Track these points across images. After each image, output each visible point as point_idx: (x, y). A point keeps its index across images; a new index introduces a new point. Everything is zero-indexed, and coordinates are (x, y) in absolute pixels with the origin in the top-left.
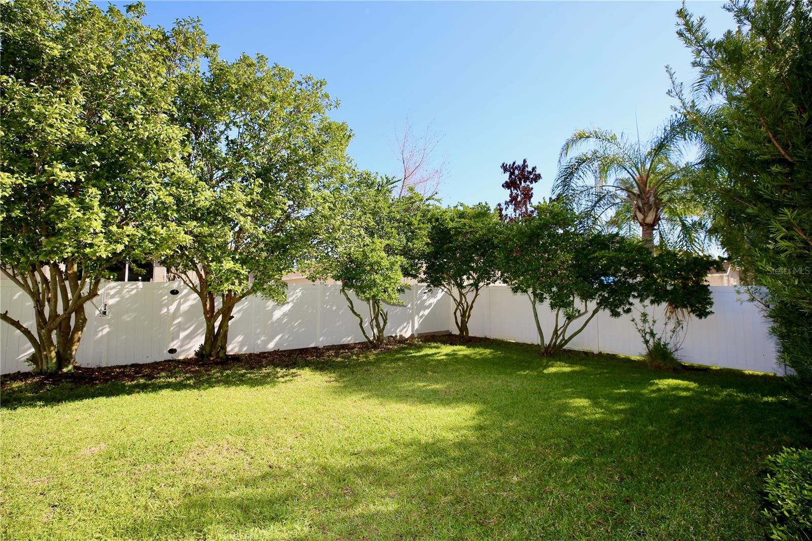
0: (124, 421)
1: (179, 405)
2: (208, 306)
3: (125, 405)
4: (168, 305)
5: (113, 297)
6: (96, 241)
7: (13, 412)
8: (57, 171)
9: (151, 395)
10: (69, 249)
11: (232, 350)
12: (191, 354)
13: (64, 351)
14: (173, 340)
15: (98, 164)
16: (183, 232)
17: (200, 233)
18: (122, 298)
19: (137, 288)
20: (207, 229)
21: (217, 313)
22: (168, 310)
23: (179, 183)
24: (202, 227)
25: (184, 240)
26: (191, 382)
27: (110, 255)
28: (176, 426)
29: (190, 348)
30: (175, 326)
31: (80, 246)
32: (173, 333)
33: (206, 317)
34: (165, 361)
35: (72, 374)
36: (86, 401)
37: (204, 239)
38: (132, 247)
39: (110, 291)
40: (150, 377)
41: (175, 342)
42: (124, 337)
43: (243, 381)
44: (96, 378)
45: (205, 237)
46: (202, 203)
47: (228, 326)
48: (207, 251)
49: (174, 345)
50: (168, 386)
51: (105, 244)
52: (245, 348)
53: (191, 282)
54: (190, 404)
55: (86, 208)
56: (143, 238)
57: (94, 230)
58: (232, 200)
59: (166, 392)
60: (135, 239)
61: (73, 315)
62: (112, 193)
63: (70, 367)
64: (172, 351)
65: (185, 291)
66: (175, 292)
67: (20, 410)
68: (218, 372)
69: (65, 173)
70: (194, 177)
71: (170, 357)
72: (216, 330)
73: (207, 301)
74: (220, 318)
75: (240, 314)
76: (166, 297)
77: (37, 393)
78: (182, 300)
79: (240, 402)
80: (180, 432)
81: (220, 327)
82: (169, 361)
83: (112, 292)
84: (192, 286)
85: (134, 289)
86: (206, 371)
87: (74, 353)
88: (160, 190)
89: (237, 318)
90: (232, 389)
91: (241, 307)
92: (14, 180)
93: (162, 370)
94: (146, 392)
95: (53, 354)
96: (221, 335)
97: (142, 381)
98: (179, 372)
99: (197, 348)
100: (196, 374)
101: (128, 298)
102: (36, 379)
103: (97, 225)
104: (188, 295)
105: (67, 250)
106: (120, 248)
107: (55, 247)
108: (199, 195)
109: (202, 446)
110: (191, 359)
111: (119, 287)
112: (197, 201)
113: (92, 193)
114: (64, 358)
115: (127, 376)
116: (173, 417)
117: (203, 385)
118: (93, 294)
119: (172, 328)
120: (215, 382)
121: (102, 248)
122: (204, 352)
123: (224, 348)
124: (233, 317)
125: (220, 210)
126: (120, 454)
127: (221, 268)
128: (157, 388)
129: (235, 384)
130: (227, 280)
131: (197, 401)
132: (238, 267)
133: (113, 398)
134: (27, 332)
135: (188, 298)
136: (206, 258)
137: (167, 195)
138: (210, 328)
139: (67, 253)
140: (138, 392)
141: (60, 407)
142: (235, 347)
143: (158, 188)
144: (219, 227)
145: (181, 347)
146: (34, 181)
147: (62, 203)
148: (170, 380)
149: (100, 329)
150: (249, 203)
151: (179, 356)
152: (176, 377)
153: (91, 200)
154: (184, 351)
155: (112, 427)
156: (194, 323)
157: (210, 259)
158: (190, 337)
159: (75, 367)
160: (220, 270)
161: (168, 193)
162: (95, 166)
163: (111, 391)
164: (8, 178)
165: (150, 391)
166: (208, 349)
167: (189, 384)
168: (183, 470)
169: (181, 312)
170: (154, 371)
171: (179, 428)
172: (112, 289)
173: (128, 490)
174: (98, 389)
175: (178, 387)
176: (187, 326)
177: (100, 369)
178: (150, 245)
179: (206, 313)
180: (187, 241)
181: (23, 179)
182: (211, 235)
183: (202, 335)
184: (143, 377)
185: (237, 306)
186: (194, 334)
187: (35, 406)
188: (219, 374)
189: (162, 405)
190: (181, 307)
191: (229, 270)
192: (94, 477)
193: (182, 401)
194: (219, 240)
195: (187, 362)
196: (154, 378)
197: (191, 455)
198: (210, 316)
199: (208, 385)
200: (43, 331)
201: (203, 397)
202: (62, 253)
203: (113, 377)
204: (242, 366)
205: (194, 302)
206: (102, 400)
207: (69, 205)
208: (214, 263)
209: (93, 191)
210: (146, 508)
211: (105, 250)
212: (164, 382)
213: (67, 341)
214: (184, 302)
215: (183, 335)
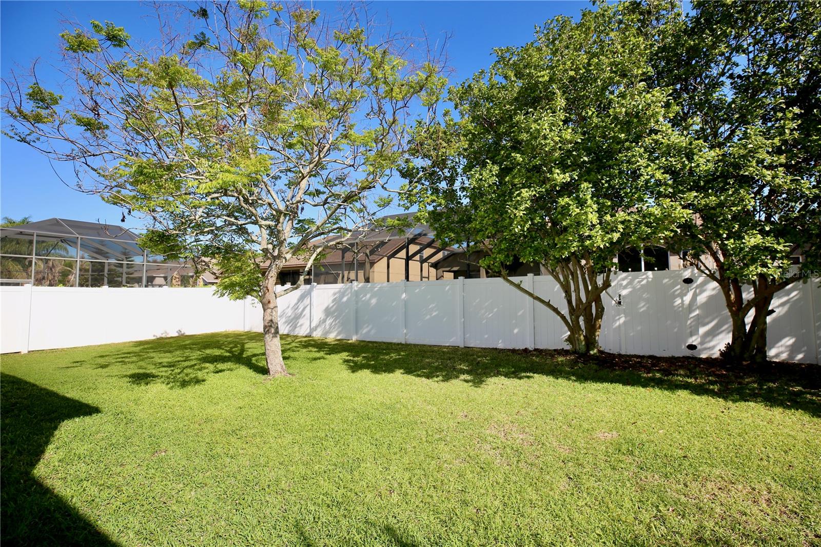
0: (637, 415)
1: (699, 413)
2: (733, 297)
3: (639, 397)
4: (682, 295)
5: (625, 287)
6: (593, 233)
7: (556, 380)
8: (556, 175)
9: (666, 392)
10: (575, 244)
11: (777, 355)
12: (716, 354)
13: (590, 335)
14: (691, 335)
15: (586, 159)
16: (679, 208)
17: (706, 205)
18: (634, 288)
19: (647, 277)
20: (714, 198)
21: (747, 305)
22: (683, 301)
23: (669, 151)
24: (708, 198)
25: (681, 215)
26: (716, 388)
27: (607, 245)
28: (692, 439)
29: (713, 347)
30: (692, 320)
31: (582, 239)
32: (691, 327)
33: (731, 311)
34: (684, 357)
35: (597, 356)
36: (606, 385)
37: (712, 211)
38: (628, 234)
39: (622, 282)
40: (666, 372)
41: (694, 338)
42: (639, 328)
43: (797, 402)
44: (617, 364)
45: (714, 208)
46: (703, 168)
47: (765, 323)
48: (719, 226)
49: (694, 340)
50: (686, 386)
51: (601, 234)
52: (800, 356)
53: (707, 269)
54: (713, 416)
55: (581, 203)
56: (638, 223)
57: (591, 222)
58: (747, 150)
59: (683, 394)
60: (630, 225)
61: (593, 304)
62: (606, 185)
63: (595, 351)
64: (692, 347)
65: (701, 280)
66: (688, 281)
67: (560, 380)
68: (754, 382)
69: (562, 176)
70: (687, 139)
71: (689, 353)
72: (748, 328)
73: (729, 290)
74: (752, 312)
75: (786, 308)
76: (679, 287)
77: (572, 368)
78: (698, 291)
79: (792, 433)
80: (697, 448)
81: (754, 323)
82: (688, 358)
83: (625, 283)
84: (708, 273)
85: (644, 279)
86: (737, 377)
87: (597, 338)
88: (648, 165)
89: (781, 314)
90: (777, 413)
91: (785, 299)
92: (530, 193)
93: (681, 367)
94: (660, 389)
95: (582, 338)
96: (756, 335)
97: (658, 375)
98: (701, 372)
99: (722, 347)
100: (722, 380)
101: (639, 288)
102: (572, 357)
103: (593, 218)
104: (704, 284)
105: (574, 245)
106: (616, 236)
107: (565, 243)
108: (696, 157)
109: (726, 479)
110: (716, 359)
111: (630, 278)
112: (695, 167)
113: (584, 188)
114: (591, 342)
115: (644, 367)
116: (689, 426)
117: (732, 395)
118: (607, 284)
119: (689, 322)
120: (750, 395)
121: (599, 239)
122: (733, 353)
123: (762, 351)
124: (772, 311)
125: (731, 170)
126: (628, 449)
127: (742, 246)
128: (673, 387)
129: (782, 404)
130: (753, 261)
131: (722, 414)
132: (769, 241)
133: (629, 387)
134: (563, 317)
135: (705, 288)
136: (720, 236)
137: (656, 169)
138: (738, 325)
139: (574, 247)
140: (653, 387)
141: (586, 385)
142: (782, 352)
143: (645, 165)
144: (730, 193)
145: (702, 343)
146: (544, 190)
147: (563, 203)
148: (689, 380)
149: (618, 318)
150: (779, 148)
151: (700, 354)
152: (696, 379)
153: (584, 195)
154: (706, 349)
155: (624, 418)
156: (717, 317)
157: (725, 236)
158: (712, 333)
159: (600, 351)
160: (742, 249)
161: (657, 166)
162: (584, 162)
163: (627, 379)
164: (527, 192)
165: (665, 389)
166: (738, 350)
167: (713, 390)
168: (697, 501)
169: (698, 304)
170: (671, 366)
171: (696, 443)
172: (623, 279)
173: (633, 496)
174: (617, 375)
175: (699, 390)
176: (707, 320)
177: (620, 356)
178: (646, 229)
179: (730, 305)
180: (685, 216)
181: (536, 191)
182: (721, 205)
183: (729, 332)
184: (658, 371)
185: (780, 298)
186: (718, 330)
187: (570, 379)
188: (756, 385)
189: (677, 408)
190: (698, 298)
191: (756, 247)
192: (603, 465)
193: (702, 409)
194: (734, 209)
195: (709, 362)
196: (670, 374)
197: (709, 485)
198: (737, 309)
199: (738, 397)
200: (573, 317)
201: (731, 411)
202: (569, 247)
203: (631, 366)
204: (795, 381)
205: (714, 292)
206: (619, 387)
207: (569, 205)
208: (732, 241)
209: (585, 185)
210: (649, 529)
211: (603, 241)
212: (682, 382)
213: (592, 327)
214: (701, 292)
215: (702, 330)
